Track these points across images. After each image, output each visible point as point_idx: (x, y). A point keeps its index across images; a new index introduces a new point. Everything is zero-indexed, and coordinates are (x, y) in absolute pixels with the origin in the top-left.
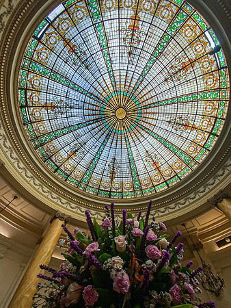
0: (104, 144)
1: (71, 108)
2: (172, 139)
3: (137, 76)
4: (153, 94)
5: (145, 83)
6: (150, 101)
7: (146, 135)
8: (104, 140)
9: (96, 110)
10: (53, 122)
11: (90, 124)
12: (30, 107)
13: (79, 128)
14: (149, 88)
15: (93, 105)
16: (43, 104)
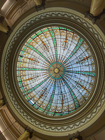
0: (72, 72)
1: (62, 92)
2: (52, 45)
3: (43, 72)
4: (44, 63)
5: (43, 68)
6: (47, 63)
7: (58, 56)
8: (71, 72)
9: (59, 81)
10: (69, 100)
11: (66, 82)
12: (62, 111)
13: (69, 87)
14: (44, 66)
15: (58, 83)
16: (61, 105)
